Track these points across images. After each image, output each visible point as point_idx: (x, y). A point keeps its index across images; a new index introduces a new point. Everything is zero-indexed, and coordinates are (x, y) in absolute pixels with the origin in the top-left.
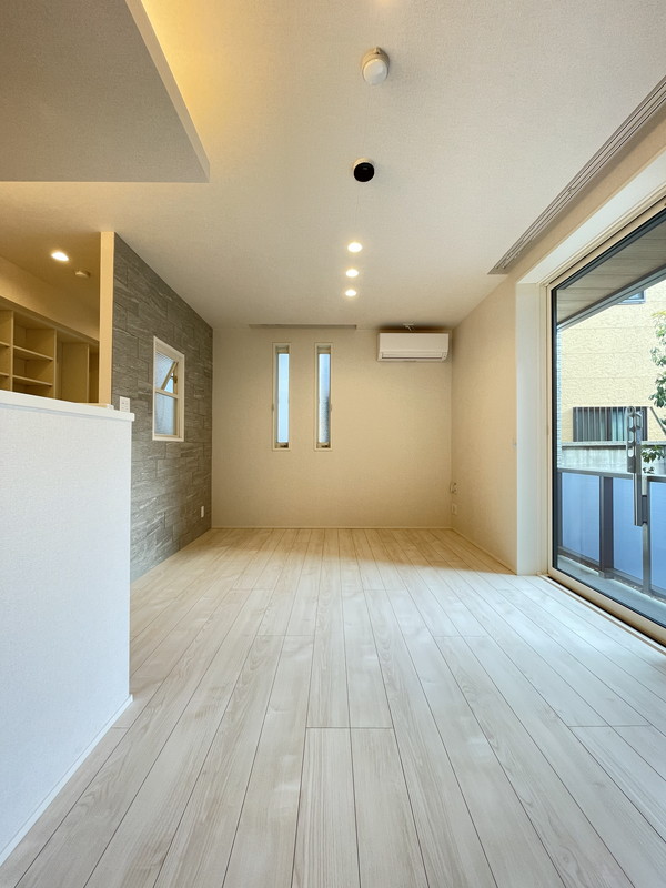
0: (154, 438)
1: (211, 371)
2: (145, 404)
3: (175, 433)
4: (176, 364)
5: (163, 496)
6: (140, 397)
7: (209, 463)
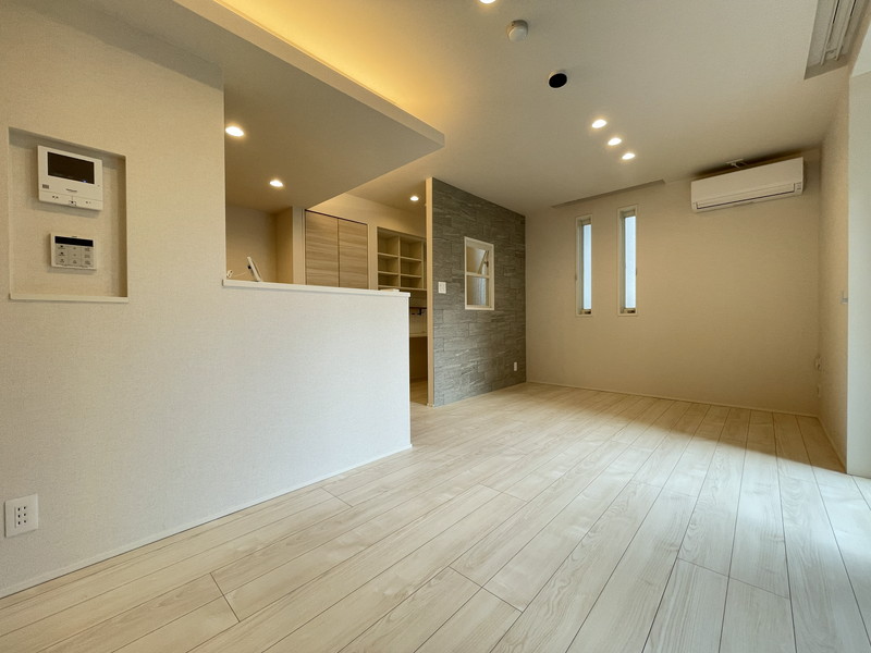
0: (467, 308)
1: (524, 252)
2: (458, 285)
3: (488, 304)
4: (487, 253)
5: (476, 350)
6: (454, 281)
7: (523, 328)
